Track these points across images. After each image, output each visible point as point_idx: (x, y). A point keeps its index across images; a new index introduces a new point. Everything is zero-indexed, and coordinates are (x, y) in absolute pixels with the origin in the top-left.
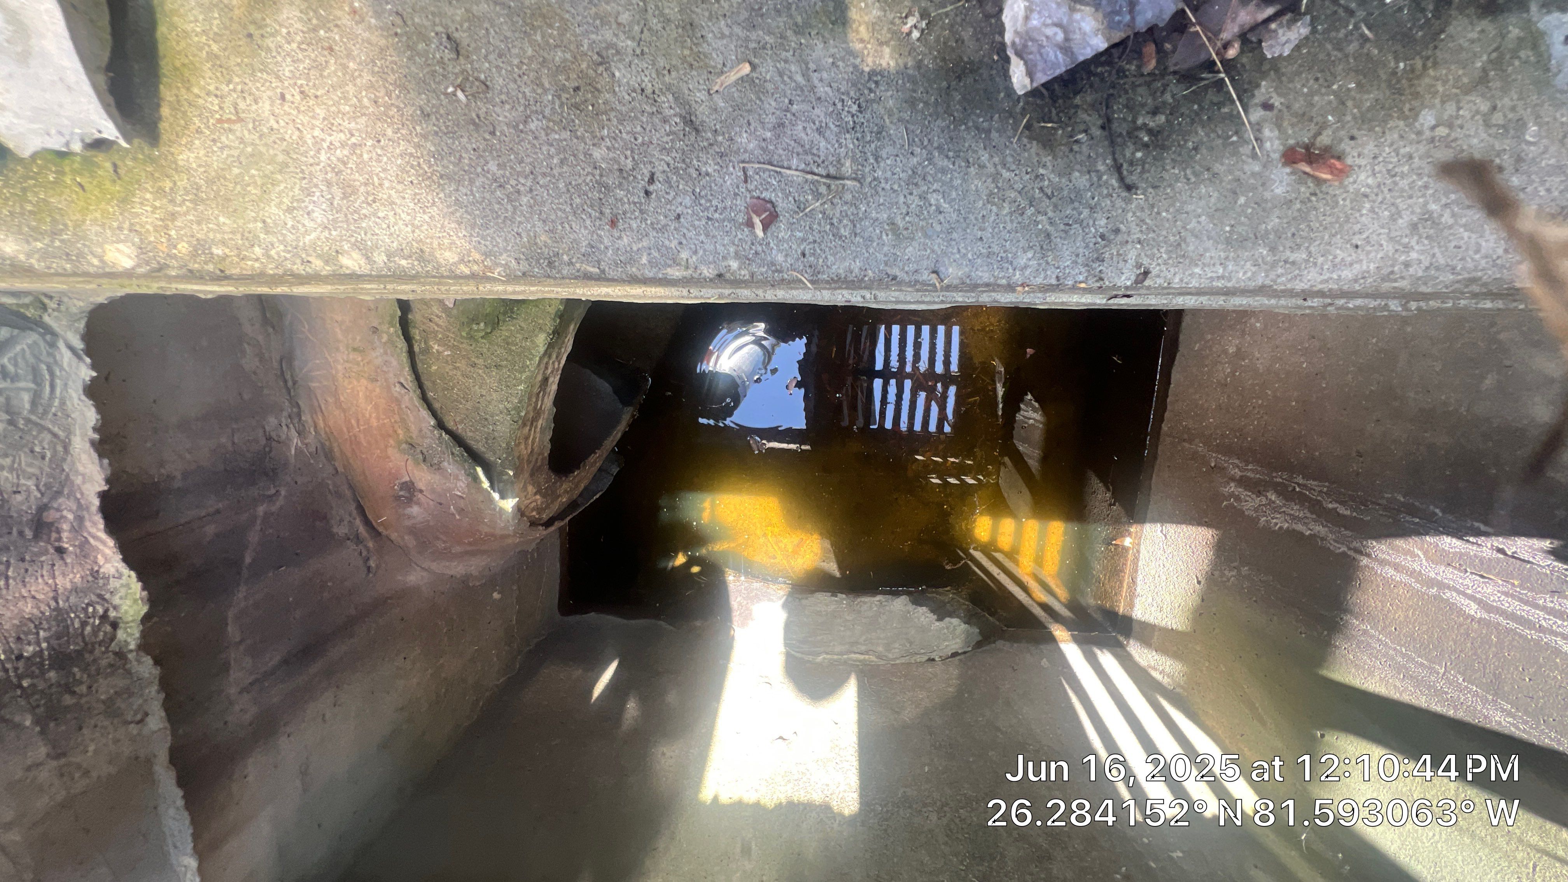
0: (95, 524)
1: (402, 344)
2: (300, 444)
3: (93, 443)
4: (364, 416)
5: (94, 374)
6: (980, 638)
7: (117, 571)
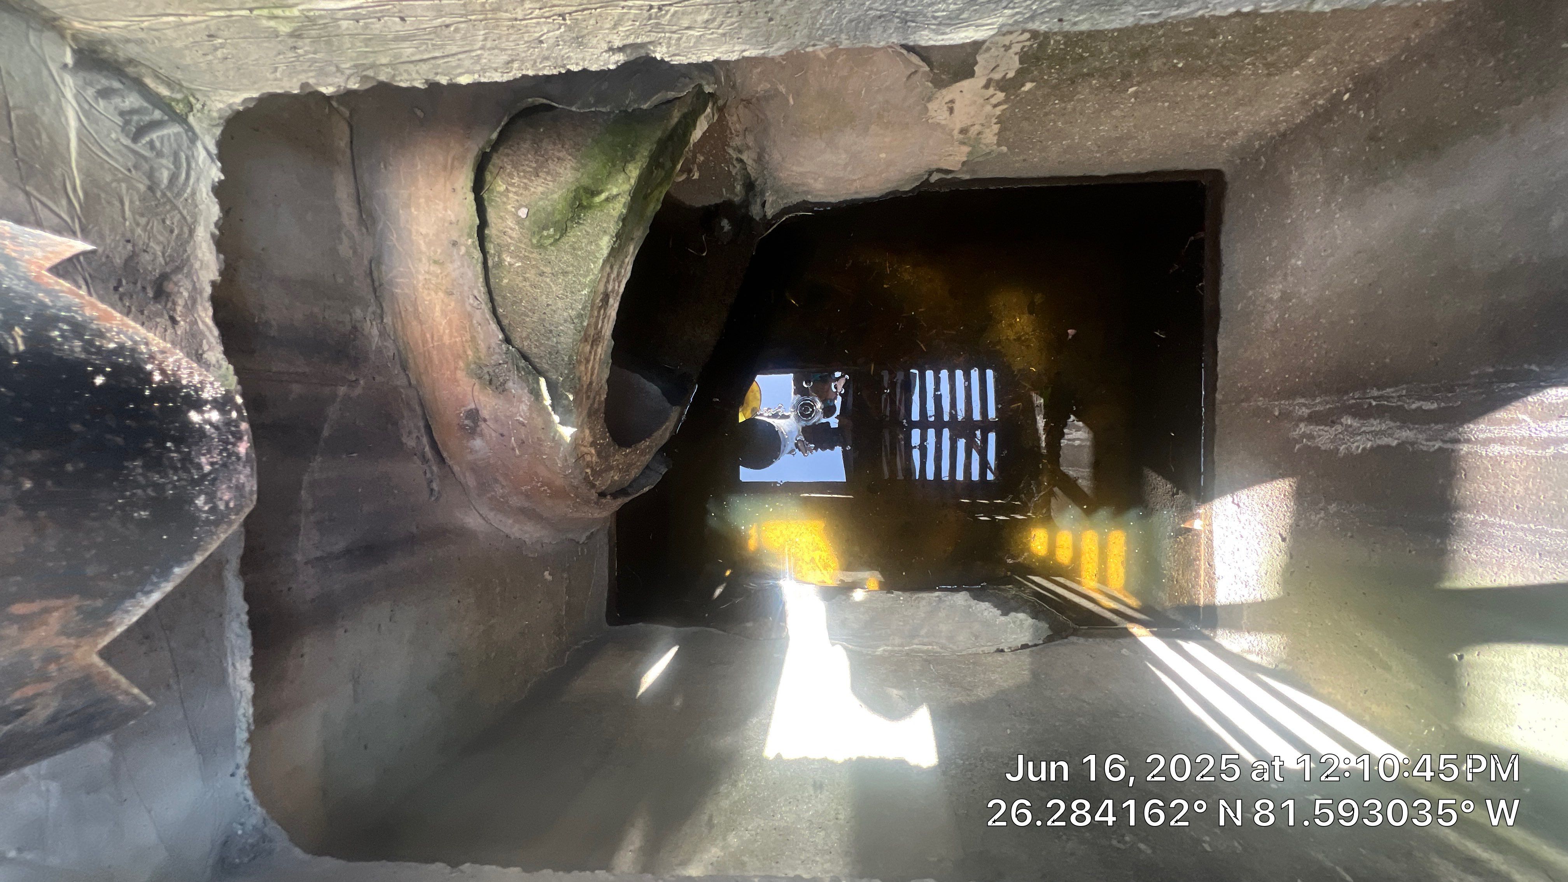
0: (205, 310)
1: (477, 254)
2: (380, 344)
3: (213, 235)
4: (438, 331)
5: (223, 177)
6: (1050, 633)
7: (218, 361)
